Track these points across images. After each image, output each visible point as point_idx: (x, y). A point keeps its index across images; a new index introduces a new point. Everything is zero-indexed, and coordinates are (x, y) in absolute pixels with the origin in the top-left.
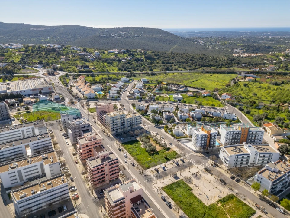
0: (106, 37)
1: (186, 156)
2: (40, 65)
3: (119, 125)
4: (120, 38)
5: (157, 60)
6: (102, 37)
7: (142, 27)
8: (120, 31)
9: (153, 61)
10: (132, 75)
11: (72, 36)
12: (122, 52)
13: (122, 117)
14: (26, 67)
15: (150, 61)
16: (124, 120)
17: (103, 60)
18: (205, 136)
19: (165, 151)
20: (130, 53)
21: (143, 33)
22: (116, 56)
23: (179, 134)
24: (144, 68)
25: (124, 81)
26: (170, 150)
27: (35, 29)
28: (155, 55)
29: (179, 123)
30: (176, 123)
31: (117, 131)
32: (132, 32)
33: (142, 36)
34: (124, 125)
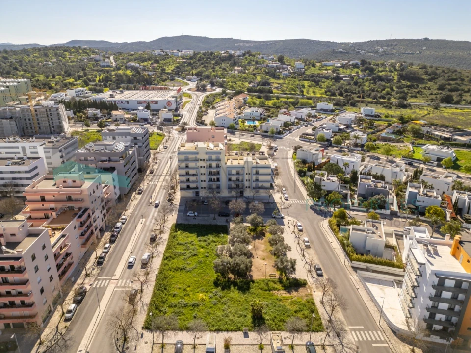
0: (344, 53)
1: (345, 341)
2: (196, 77)
3: (203, 178)
4: (373, 55)
5: (429, 83)
6: (337, 53)
7: (426, 39)
8: (378, 45)
9: (415, 84)
10: (348, 103)
11: (292, 53)
12: (350, 65)
13: (214, 157)
14: (176, 78)
15: (409, 84)
16: (218, 166)
17: (305, 77)
18: (459, 284)
19: (279, 286)
20: (366, 66)
21: (424, 48)
22: (334, 71)
23: (367, 248)
24: (388, 93)
25: (321, 110)
26: (301, 290)
27: (242, 44)
28: (426, 73)
29: (399, 217)
30: (388, 212)
31: (197, 193)
32: (401, 47)
33: (420, 53)
34: (218, 180)
